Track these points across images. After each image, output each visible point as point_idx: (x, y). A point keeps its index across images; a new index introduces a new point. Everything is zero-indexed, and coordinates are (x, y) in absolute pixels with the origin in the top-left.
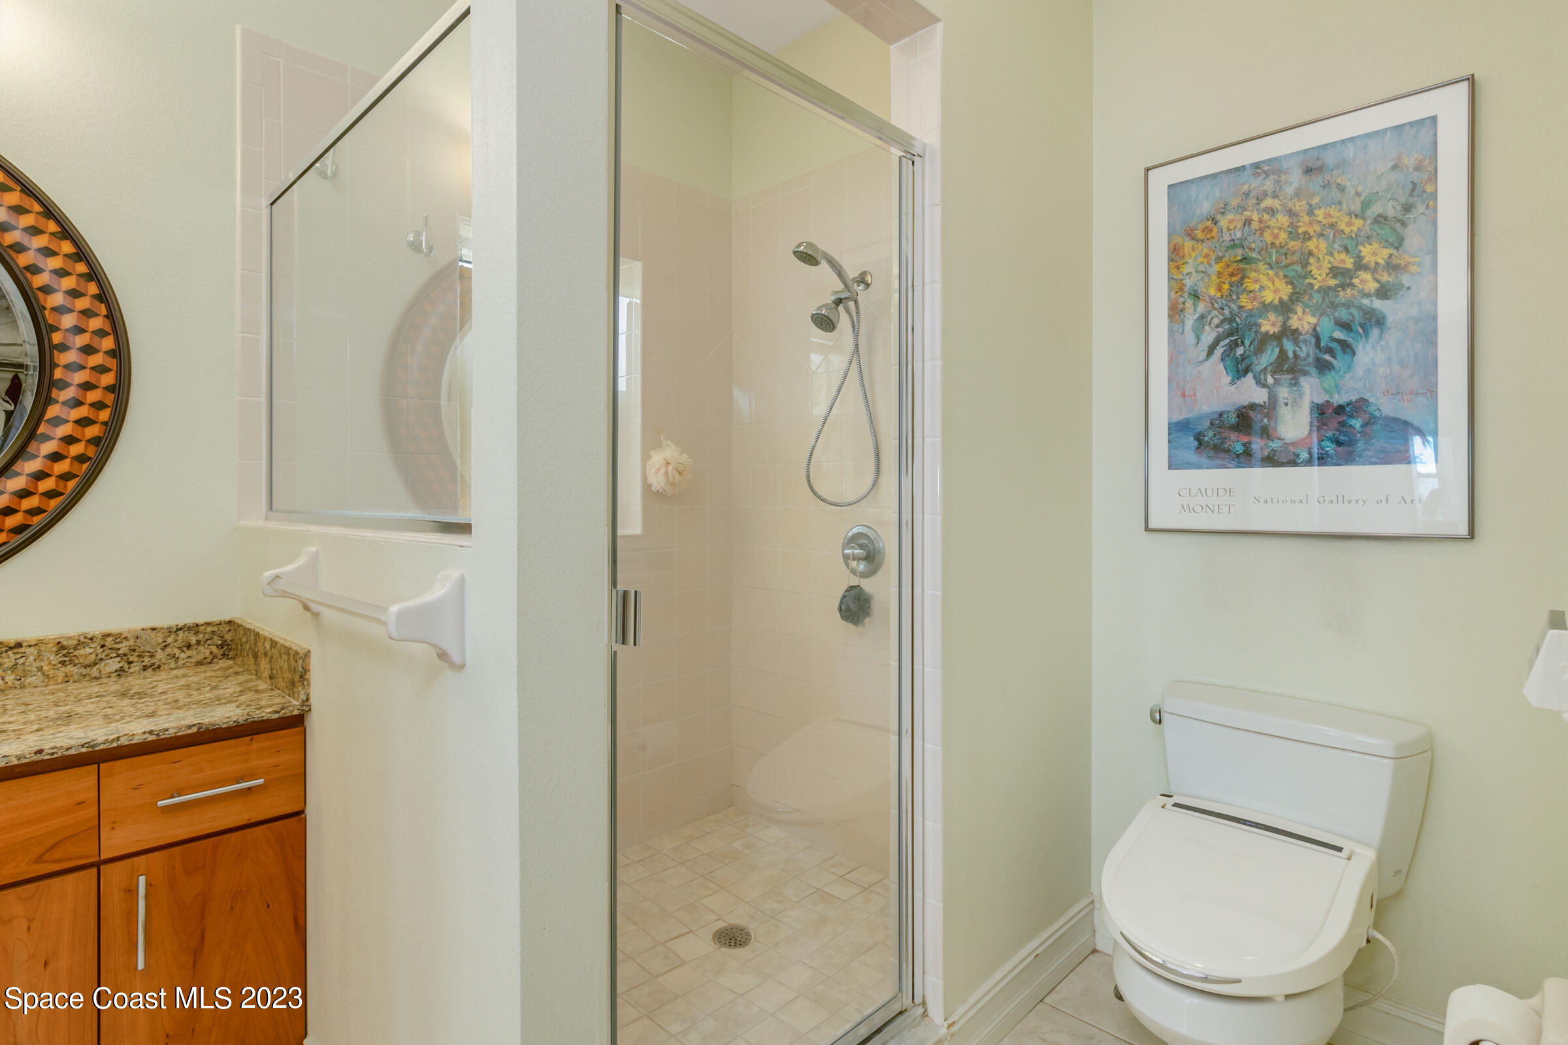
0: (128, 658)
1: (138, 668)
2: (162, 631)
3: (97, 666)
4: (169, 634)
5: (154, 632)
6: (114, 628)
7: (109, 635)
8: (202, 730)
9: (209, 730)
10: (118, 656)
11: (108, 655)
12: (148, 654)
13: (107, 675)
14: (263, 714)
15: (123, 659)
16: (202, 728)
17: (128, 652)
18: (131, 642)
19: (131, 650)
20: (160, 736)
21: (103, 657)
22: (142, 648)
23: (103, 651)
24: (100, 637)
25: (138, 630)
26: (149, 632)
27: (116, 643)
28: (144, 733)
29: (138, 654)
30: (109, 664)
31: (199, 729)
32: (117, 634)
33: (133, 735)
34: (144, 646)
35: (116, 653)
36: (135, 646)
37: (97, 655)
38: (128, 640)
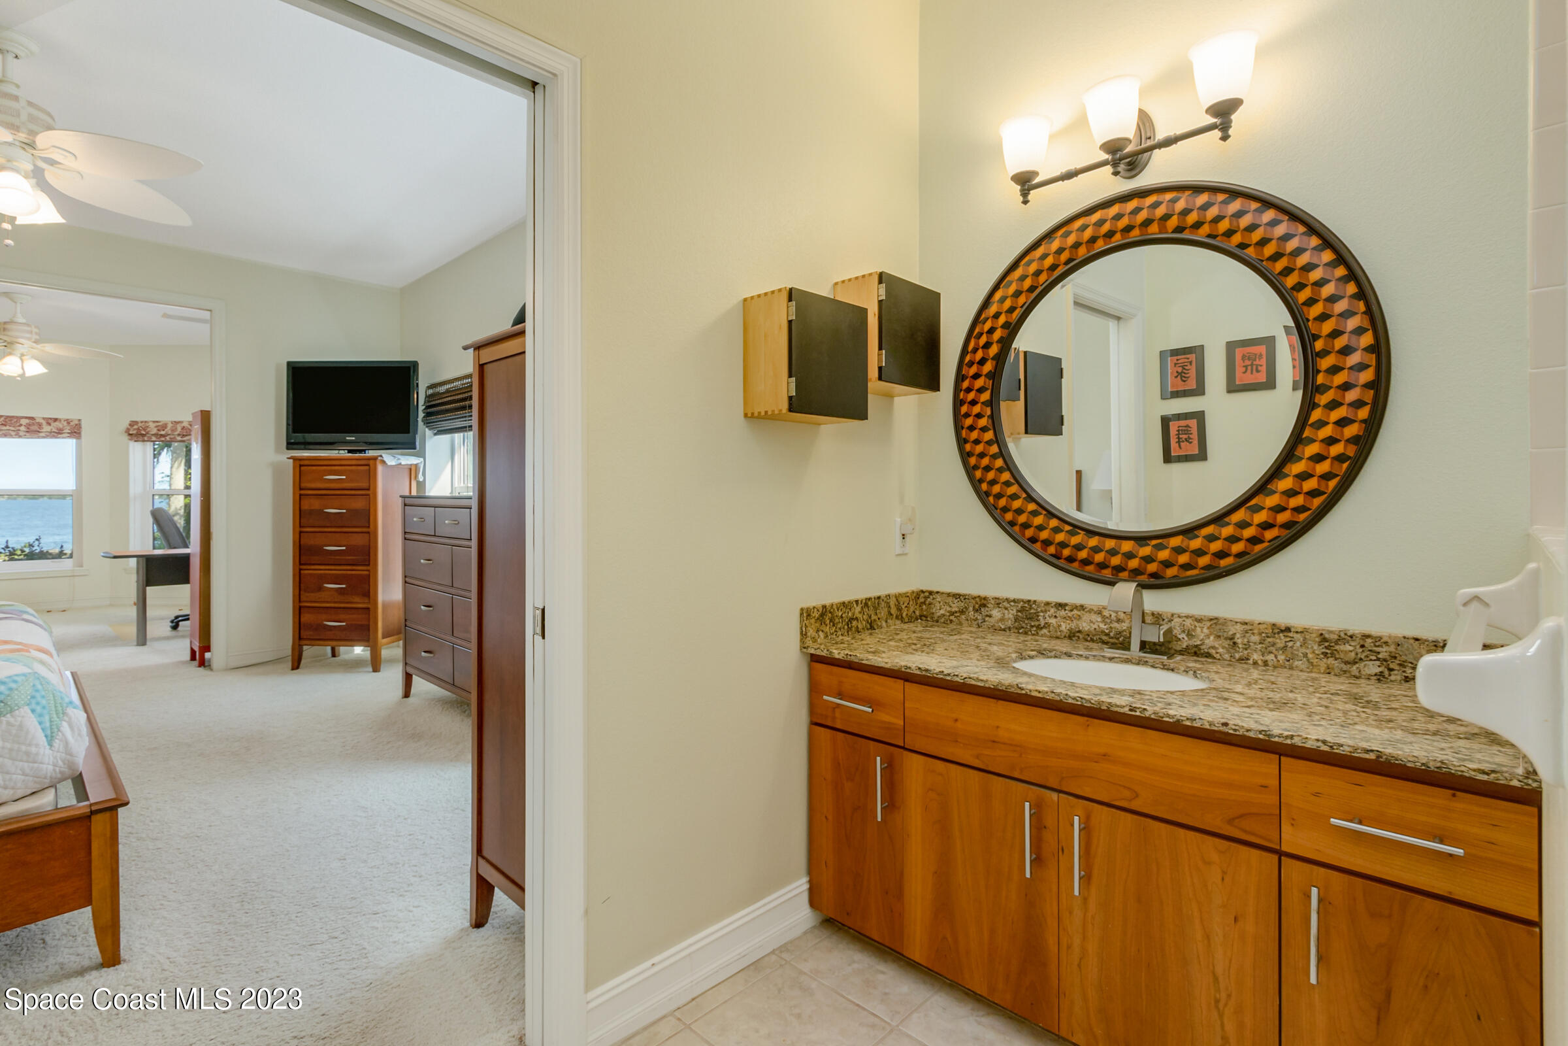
0: (1389, 665)
1: (1399, 678)
2: (1427, 643)
3: (1357, 665)
4: (1434, 648)
5: (1417, 642)
6: (1375, 630)
7: (1368, 636)
8: (1381, 759)
9: (1390, 763)
10: (1378, 659)
11: (1368, 657)
12: (1410, 665)
13: (1367, 677)
14: (1463, 768)
15: (1382, 664)
16: (1382, 758)
17: (1388, 658)
18: (1392, 648)
19: (1392, 657)
20: (1334, 749)
21: (1363, 657)
22: (1404, 658)
23: (1363, 651)
24: (1359, 636)
25: (1399, 637)
26: (1412, 641)
27: (1376, 646)
28: (1318, 740)
29: (1399, 662)
30: (1369, 665)
31: (1378, 757)
32: (1377, 637)
33: (1307, 738)
34: (1406, 655)
35: (1376, 656)
36: (1396, 653)
37: (1357, 654)
38: (1388, 645)
